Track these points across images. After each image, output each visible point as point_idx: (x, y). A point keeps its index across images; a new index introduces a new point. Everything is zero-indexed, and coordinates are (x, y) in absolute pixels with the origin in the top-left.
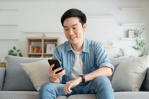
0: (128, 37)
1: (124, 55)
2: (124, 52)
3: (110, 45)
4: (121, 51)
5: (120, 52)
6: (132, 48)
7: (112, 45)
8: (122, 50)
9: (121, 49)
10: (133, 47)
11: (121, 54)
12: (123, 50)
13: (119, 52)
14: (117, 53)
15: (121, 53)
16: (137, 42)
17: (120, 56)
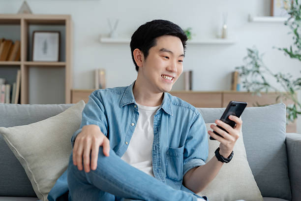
0: (271, 14)
1: (261, 69)
2: (259, 63)
3: (217, 37)
4: (250, 56)
5: (249, 60)
6: (284, 52)
7: (223, 37)
8: (253, 55)
9: (252, 52)
10: (286, 50)
11: (250, 67)
12: (257, 54)
13: (245, 58)
14: (241, 63)
15: (252, 63)
16: (296, 37)
17: (248, 72)
